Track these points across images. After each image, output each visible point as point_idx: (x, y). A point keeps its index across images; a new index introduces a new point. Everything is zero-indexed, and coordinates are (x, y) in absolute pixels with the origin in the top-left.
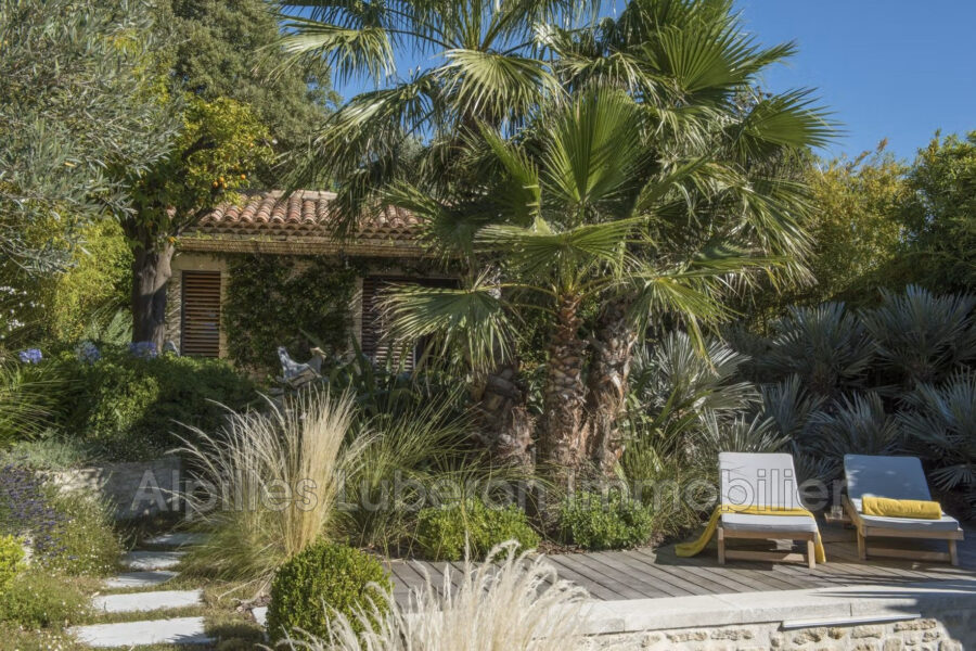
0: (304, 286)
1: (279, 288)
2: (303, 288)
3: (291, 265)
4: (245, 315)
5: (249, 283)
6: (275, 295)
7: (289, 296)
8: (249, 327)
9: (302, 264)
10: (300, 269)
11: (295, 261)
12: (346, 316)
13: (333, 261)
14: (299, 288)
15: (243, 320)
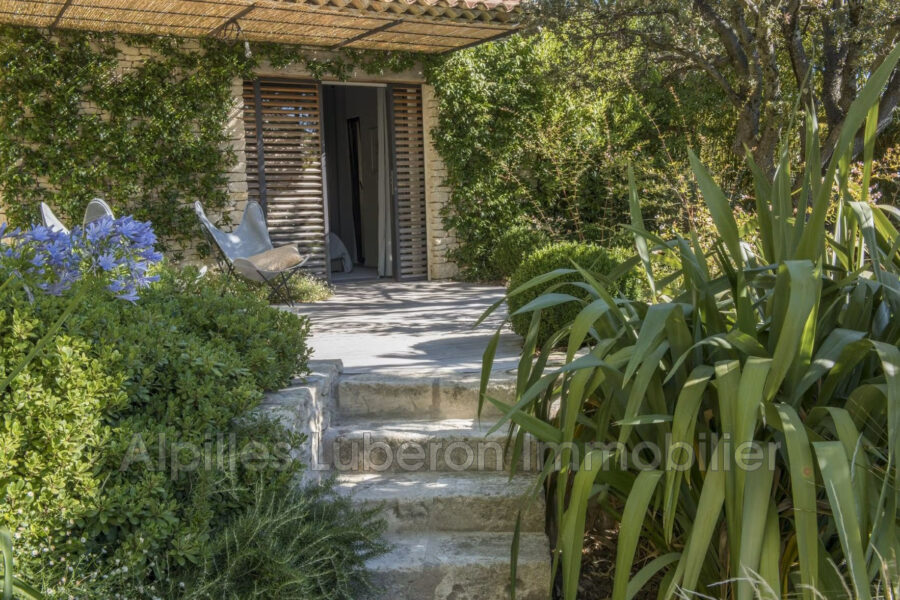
0: (145, 92)
1: (95, 95)
2: (141, 96)
3: (114, 52)
4: (35, 147)
5: (36, 84)
6: (89, 108)
7: (117, 111)
8: (45, 169)
9: (134, 51)
10: (132, 58)
11: (120, 45)
12: (223, 146)
13: (193, 47)
14: (135, 95)
15: (30, 155)
